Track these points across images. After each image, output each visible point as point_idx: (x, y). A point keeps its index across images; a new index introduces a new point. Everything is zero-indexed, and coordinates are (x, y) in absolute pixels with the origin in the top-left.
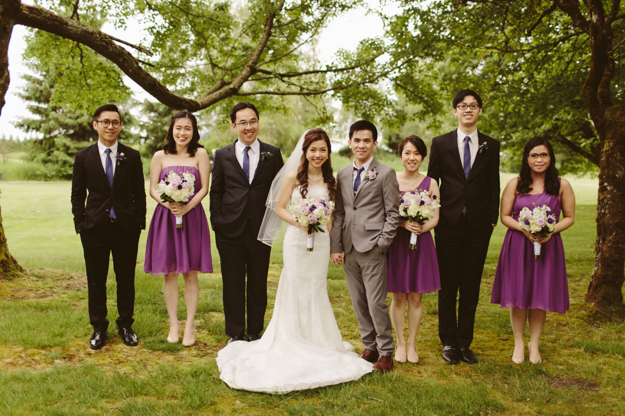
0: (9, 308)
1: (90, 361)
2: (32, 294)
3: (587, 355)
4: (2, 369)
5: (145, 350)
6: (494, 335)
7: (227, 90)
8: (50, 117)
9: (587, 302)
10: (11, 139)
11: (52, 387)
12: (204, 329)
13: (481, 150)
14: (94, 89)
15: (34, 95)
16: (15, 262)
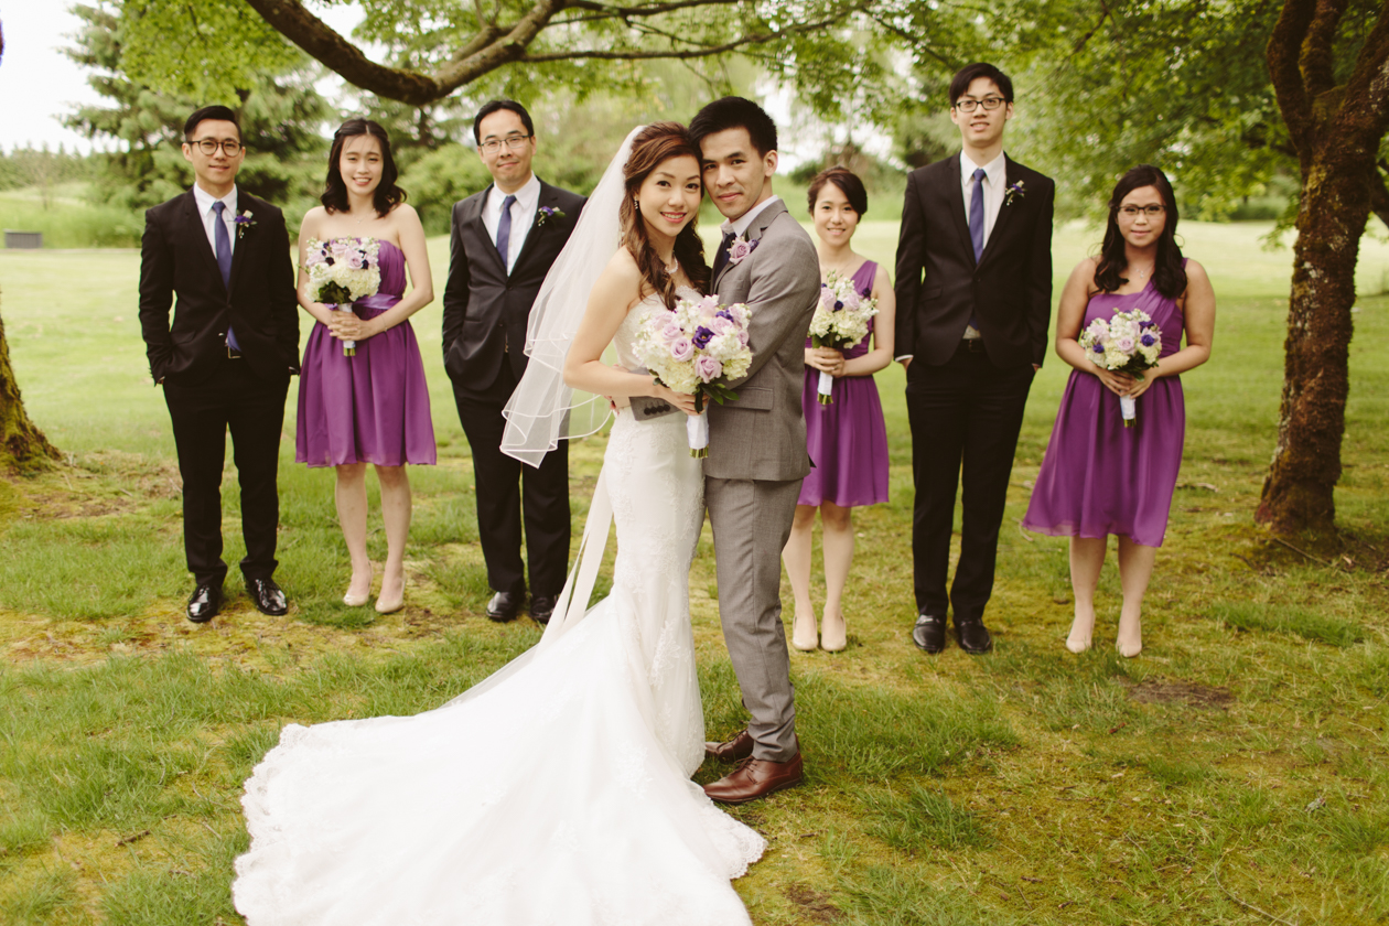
0: (27, 536)
1: (184, 645)
2: (76, 507)
3: (1229, 636)
4: (6, 662)
5: (301, 624)
6: (1041, 592)
7: (498, 50)
8: (140, 102)
9: (1258, 520)
10: (62, 151)
11: (102, 699)
12: (429, 579)
13: (1010, 200)
14: (216, 46)
15: (101, 52)
16: (41, 438)
